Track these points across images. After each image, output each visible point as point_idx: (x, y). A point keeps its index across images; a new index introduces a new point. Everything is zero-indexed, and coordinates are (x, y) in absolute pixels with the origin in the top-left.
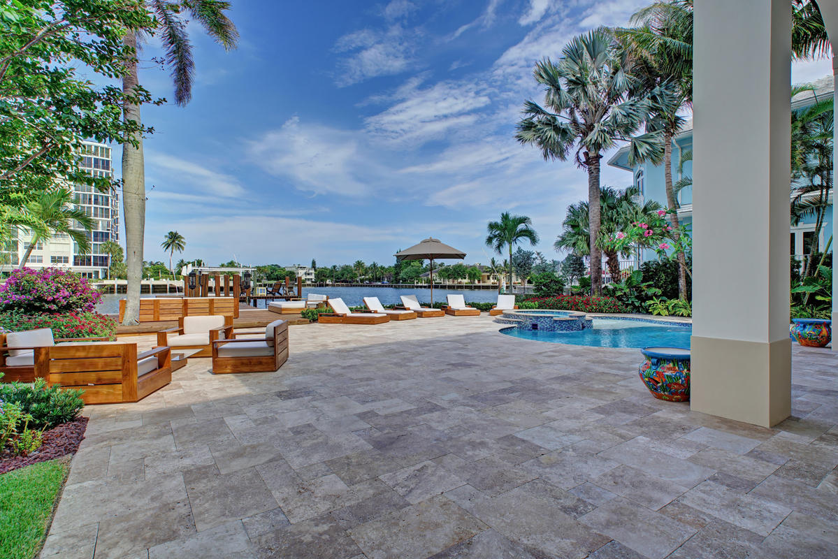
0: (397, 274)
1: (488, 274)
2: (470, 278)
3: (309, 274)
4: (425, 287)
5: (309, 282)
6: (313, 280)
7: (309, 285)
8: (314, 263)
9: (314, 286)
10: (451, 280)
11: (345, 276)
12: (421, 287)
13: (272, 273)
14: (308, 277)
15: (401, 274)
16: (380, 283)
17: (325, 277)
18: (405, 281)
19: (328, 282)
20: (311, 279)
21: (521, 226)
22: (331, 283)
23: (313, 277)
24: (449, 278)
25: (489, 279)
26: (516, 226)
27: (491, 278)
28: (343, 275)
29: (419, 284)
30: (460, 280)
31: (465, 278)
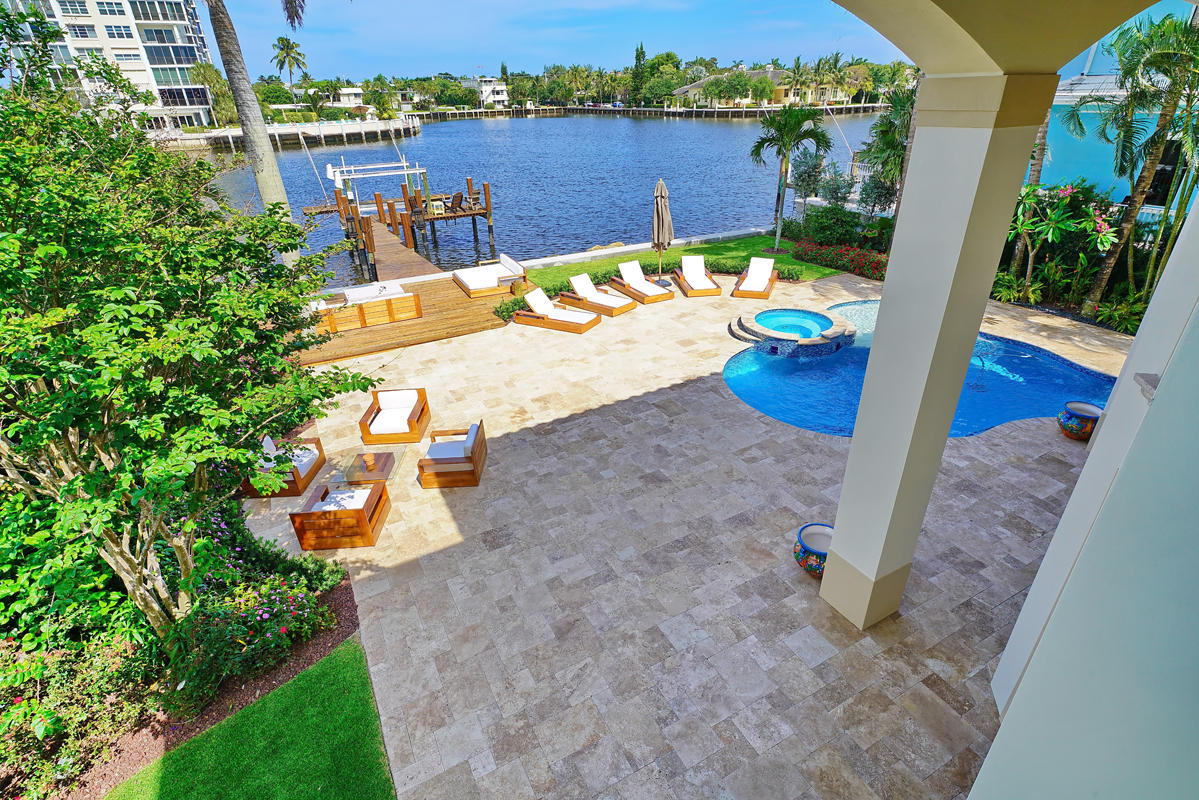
0: (637, 89)
1: (787, 87)
2: (755, 96)
3: (498, 93)
4: (680, 114)
5: (499, 107)
6: (506, 103)
7: (500, 113)
8: (504, 70)
9: (508, 113)
10: (723, 101)
11: (556, 93)
12: (674, 114)
13: (442, 92)
14: (498, 98)
15: (643, 91)
16: (609, 106)
17: (524, 96)
18: (648, 102)
19: (529, 106)
20: (503, 101)
21: (808, 125)
22: (533, 108)
23: (504, 97)
24: (720, 98)
25: (786, 95)
26: (799, 124)
27: (791, 95)
28: (551, 92)
29: (672, 109)
30: (737, 100)
31: (746, 97)
